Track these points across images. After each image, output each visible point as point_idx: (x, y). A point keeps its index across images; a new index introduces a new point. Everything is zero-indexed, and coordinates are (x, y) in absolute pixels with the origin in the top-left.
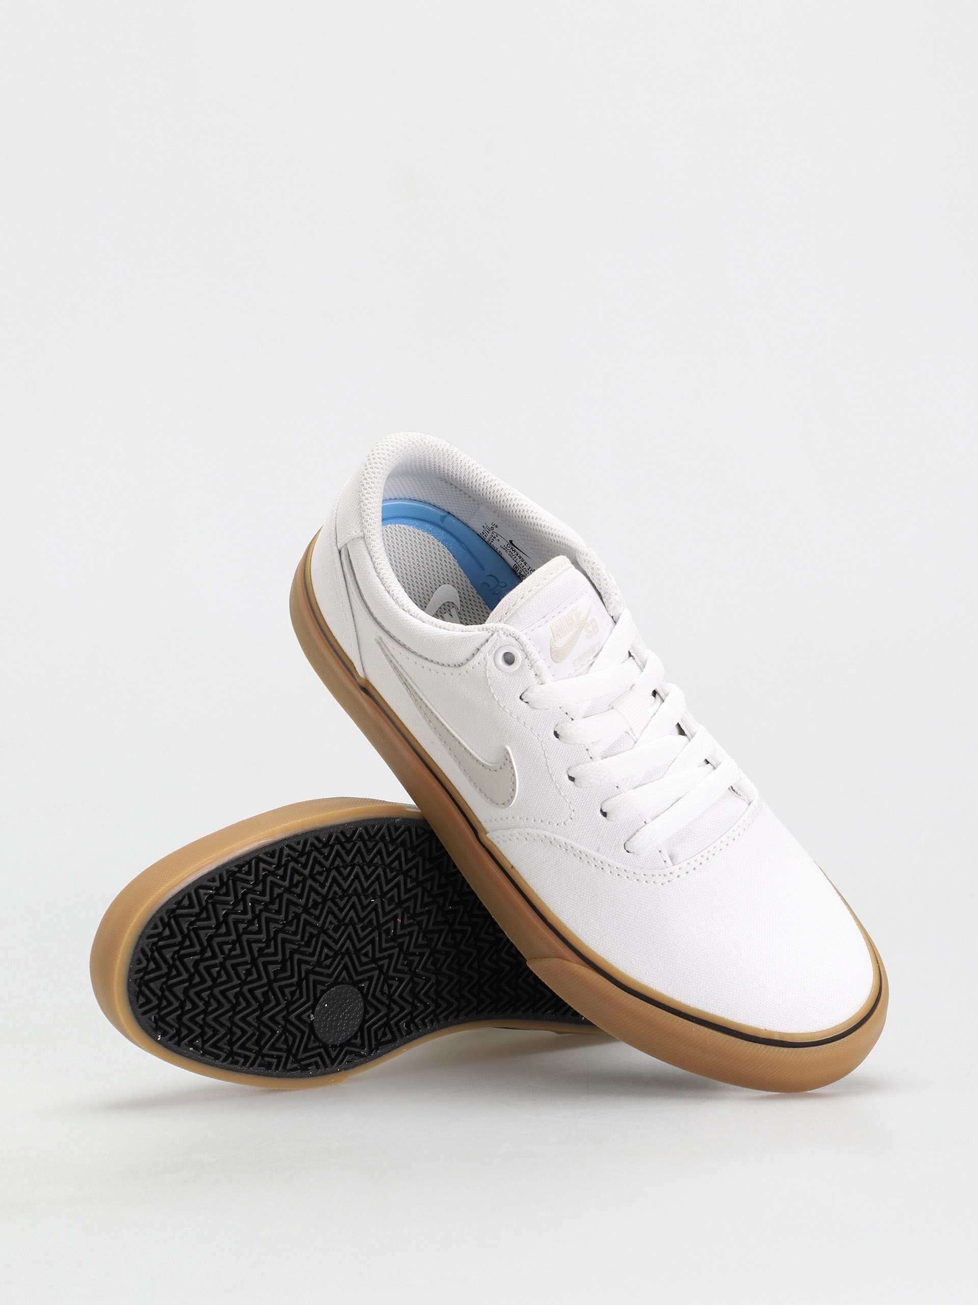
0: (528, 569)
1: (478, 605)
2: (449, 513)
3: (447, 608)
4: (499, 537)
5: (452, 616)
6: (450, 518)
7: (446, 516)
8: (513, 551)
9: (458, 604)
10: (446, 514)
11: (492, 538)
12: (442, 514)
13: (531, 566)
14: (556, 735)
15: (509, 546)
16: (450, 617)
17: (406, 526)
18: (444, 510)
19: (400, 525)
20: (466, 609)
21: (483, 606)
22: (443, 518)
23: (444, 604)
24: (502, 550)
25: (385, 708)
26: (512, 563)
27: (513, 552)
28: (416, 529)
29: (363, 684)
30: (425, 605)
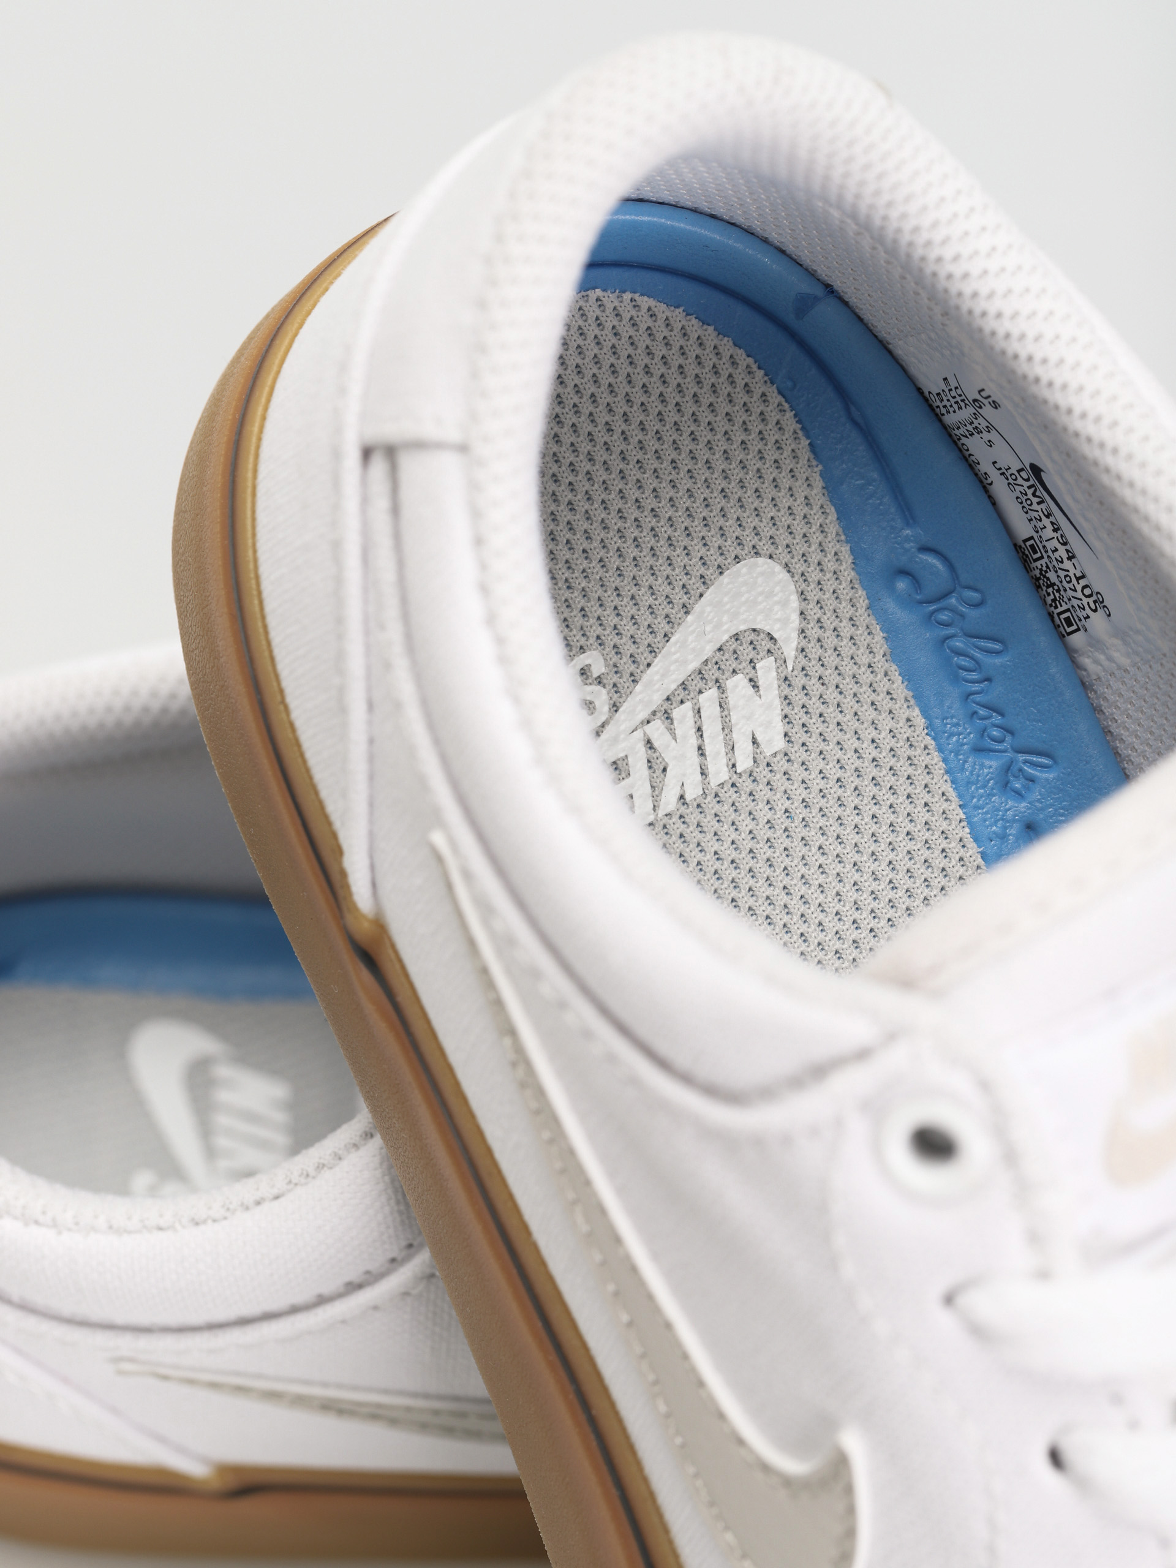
0: (1078, 579)
1: (864, 659)
2: (829, 289)
3: (747, 652)
4: (993, 436)
5: (756, 687)
6: (827, 310)
7: (816, 299)
8: (1034, 495)
9: (789, 647)
10: (819, 291)
11: (970, 428)
12: (806, 287)
13: (1087, 573)
14: (1056, 1458)
15: (1023, 474)
16: (751, 690)
17: (663, 307)
18: (812, 274)
19: (636, 296)
20: (815, 669)
21: (881, 664)
22: (804, 305)
23: (736, 637)
24: (994, 476)
25: (427, 1048)
26: (1023, 529)
27: (1035, 500)
28: (694, 321)
29: (363, 930)
30: (667, 628)
